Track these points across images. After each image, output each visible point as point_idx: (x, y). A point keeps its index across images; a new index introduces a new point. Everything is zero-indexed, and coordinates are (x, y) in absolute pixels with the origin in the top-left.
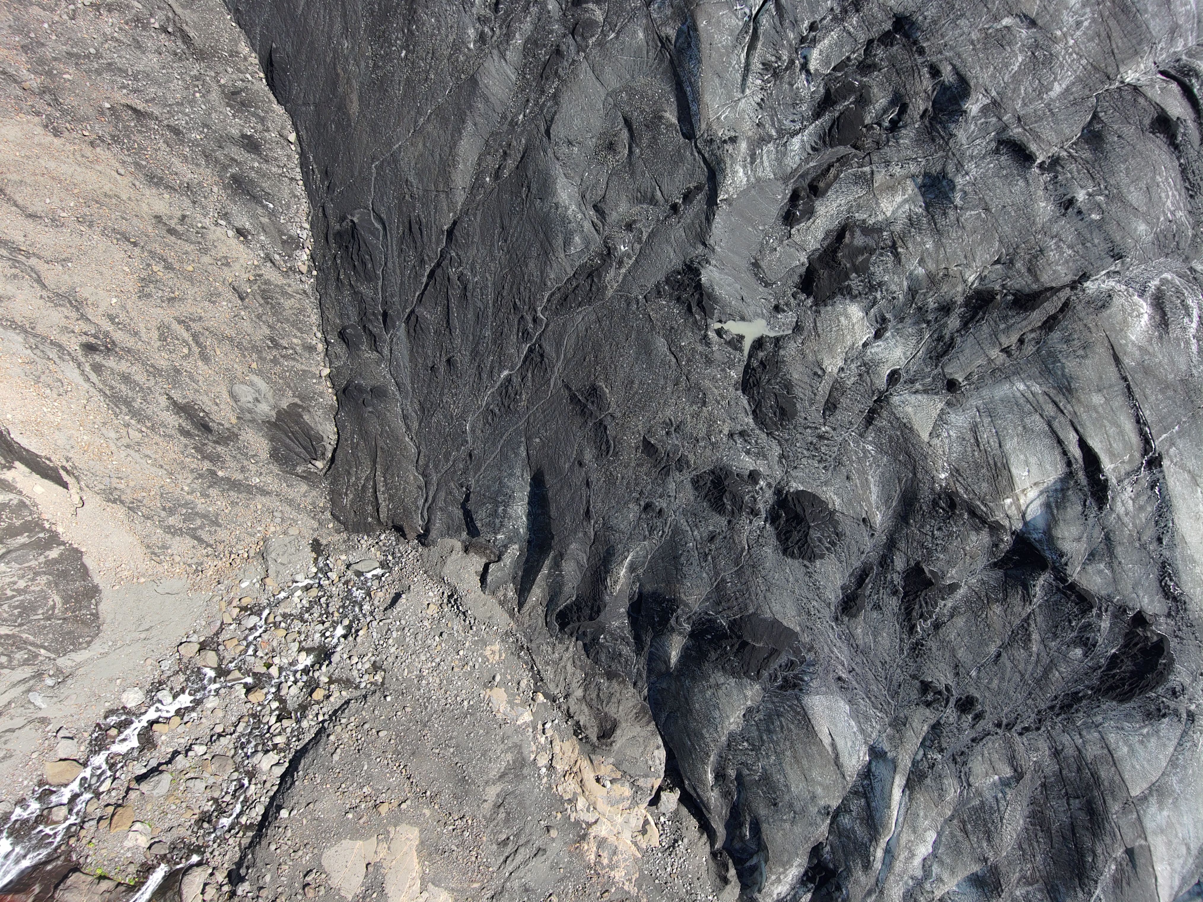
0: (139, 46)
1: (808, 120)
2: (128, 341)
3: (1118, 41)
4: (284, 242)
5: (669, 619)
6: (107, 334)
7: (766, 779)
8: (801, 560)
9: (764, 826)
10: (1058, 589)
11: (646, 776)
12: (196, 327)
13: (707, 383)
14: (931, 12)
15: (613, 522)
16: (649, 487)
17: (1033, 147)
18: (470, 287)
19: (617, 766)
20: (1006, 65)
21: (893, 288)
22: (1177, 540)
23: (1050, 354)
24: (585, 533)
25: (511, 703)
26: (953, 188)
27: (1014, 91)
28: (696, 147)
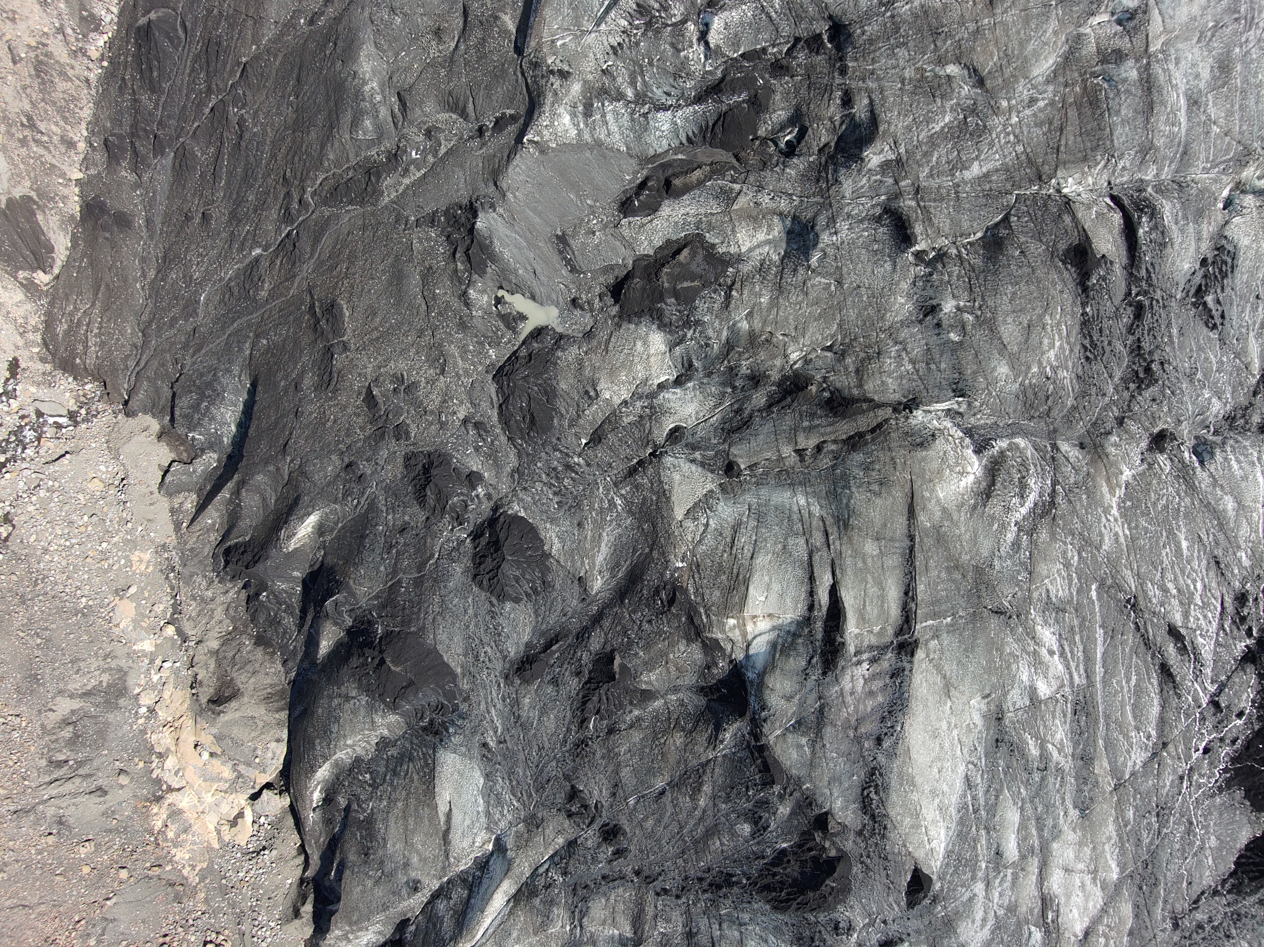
1: (686, 100)
3: (1070, 138)
4: (82, 18)
7: (370, 822)
8: (488, 594)
9: (347, 872)
10: (748, 746)
11: (249, 765)
13: (453, 350)
14: (872, 28)
15: (310, 468)
16: (360, 444)
18: (247, 136)
19: (219, 738)
20: (929, 121)
21: (710, 332)
22: (900, 750)
23: (843, 476)
24: (278, 469)
25: (136, 623)
26: (815, 245)
27: (925, 154)
28: (521, 66)
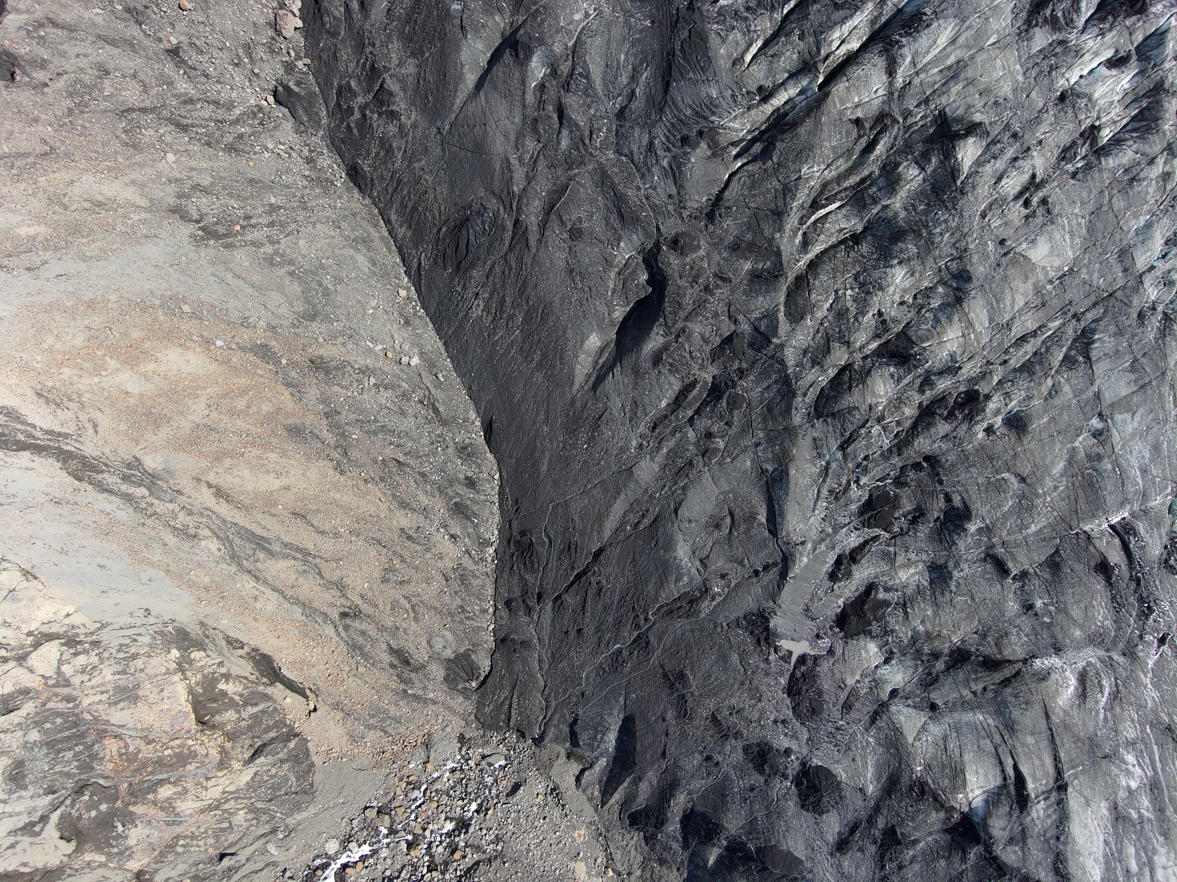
0: (403, 413)
2: (370, 610)
3: (1082, 504)
4: (480, 542)
5: (713, 839)
6: (357, 606)
8: (813, 814)
10: (985, 857)
12: (414, 600)
13: (763, 687)
14: (952, 458)
15: (681, 763)
16: (712, 745)
17: (1010, 565)
18: (604, 590)
20: (1000, 506)
21: (901, 635)
22: (1070, 839)
23: (1003, 701)
24: (660, 766)
25: (589, 873)
26: (951, 578)
27: (1002, 523)
28: (778, 543)
